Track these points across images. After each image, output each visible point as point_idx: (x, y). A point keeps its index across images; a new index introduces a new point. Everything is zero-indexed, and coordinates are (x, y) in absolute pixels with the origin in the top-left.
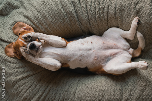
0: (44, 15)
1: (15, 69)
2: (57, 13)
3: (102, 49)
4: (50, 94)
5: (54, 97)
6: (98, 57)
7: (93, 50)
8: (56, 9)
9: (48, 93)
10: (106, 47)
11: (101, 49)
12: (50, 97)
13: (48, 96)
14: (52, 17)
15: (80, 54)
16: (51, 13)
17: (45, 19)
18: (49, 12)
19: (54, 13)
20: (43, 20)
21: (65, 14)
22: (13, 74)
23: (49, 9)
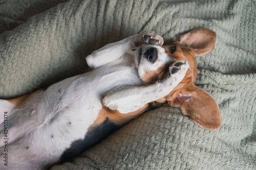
0: (171, 139)
1: (172, 27)
2: (145, 157)
3: (27, 135)
4: (94, 21)
5: (85, 19)
6: (30, 116)
7: (45, 123)
8: (154, 164)
9: (97, 21)
10: (20, 142)
11: (29, 134)
12: (92, 17)
13: (94, 16)
14: (153, 145)
15: (64, 100)
16: (159, 152)
17: (166, 132)
18: (166, 150)
19: (153, 155)
20: (170, 130)
21: (130, 166)
22: (171, 18)
23: (170, 158)
